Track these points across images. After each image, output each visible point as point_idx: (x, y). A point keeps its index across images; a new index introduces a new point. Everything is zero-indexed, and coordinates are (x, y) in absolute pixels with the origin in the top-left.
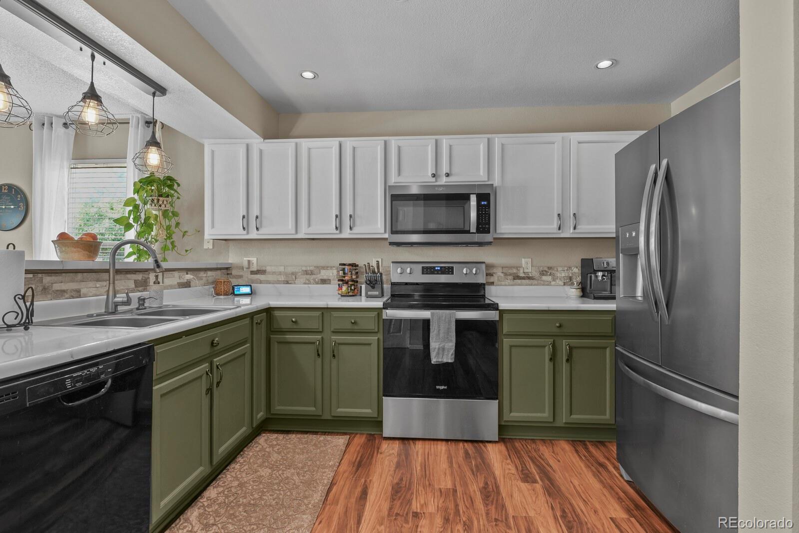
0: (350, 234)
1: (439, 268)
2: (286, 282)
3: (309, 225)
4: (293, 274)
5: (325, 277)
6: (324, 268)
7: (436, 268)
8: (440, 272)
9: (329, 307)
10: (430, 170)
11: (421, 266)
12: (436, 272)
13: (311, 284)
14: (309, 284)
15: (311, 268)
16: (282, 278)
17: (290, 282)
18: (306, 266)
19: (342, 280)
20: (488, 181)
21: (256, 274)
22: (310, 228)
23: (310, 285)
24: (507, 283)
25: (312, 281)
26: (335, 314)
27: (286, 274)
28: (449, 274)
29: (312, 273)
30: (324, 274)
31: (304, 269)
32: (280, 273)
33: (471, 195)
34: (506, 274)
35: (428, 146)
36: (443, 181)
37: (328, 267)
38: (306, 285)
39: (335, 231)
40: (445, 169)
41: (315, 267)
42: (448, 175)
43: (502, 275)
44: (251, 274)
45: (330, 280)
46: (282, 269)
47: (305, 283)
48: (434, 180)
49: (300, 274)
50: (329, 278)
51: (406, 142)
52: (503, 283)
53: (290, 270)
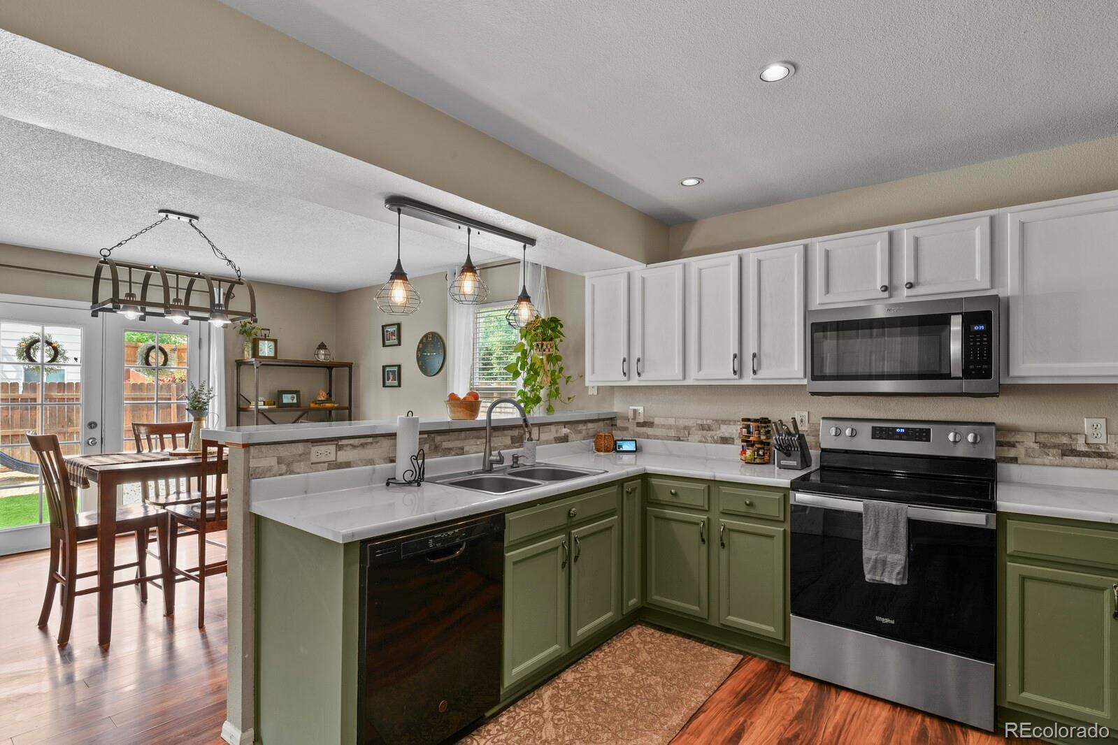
0: (753, 379)
1: (903, 430)
2: (677, 439)
3: (700, 369)
4: (685, 428)
5: (727, 435)
6: (725, 422)
7: (898, 430)
8: (905, 437)
9: (716, 479)
10: (880, 279)
11: (869, 426)
12: (897, 437)
13: (708, 443)
14: (705, 442)
15: (708, 421)
16: (673, 433)
17: (682, 439)
18: (702, 419)
19: (747, 441)
20: (992, 287)
21: (643, 426)
22: (700, 373)
23: (706, 444)
24: (1047, 462)
25: (709, 439)
26: (724, 489)
27: (677, 429)
28: (920, 440)
29: (709, 429)
30: (726, 430)
31: (699, 422)
32: (670, 427)
33: (952, 317)
34: (1044, 446)
35: (876, 243)
36: (904, 295)
37: (730, 421)
38: (702, 444)
39: (733, 376)
40: (906, 275)
41: (713, 420)
42: (911, 286)
43: (1036, 446)
44: (637, 426)
45: (733, 439)
46: (672, 421)
47: (700, 442)
48: (885, 295)
49: (694, 429)
50: (732, 436)
51: (838, 244)
52: (1038, 461)
53: (682, 423)
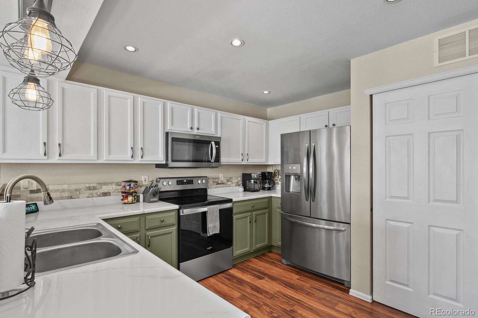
0: (141, 161)
1: (186, 181)
2: (70, 198)
3: (109, 153)
4: (76, 190)
5: (106, 191)
6: (105, 184)
7: (184, 181)
8: (186, 183)
9: (145, 213)
10: (189, 125)
11: (176, 180)
12: (184, 183)
13: (94, 197)
14: (92, 197)
15: (94, 184)
16: (67, 194)
17: (73, 197)
18: (90, 184)
19: (125, 193)
20: (216, 134)
21: (37, 192)
22: (109, 156)
23: (93, 198)
24: (214, 187)
25: (95, 195)
26: (149, 217)
27: (70, 191)
28: (191, 184)
29: (94, 188)
30: (105, 189)
31: (87, 185)
32: (63, 191)
33: (212, 142)
34: (214, 182)
35: (188, 110)
36: (195, 132)
37: (108, 183)
38: (90, 199)
39: (131, 159)
41: (97, 184)
42: (198, 129)
43: (212, 183)
44: (30, 193)
45: (110, 193)
46: (65, 187)
47: (88, 197)
48: (191, 130)
49: (83, 190)
50: (109, 192)
52: (212, 187)
53: (73, 187)
